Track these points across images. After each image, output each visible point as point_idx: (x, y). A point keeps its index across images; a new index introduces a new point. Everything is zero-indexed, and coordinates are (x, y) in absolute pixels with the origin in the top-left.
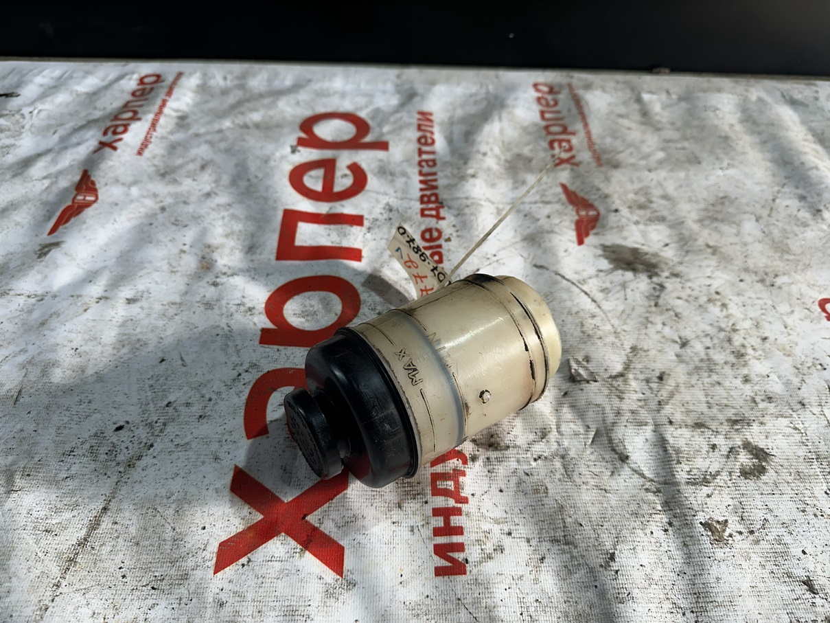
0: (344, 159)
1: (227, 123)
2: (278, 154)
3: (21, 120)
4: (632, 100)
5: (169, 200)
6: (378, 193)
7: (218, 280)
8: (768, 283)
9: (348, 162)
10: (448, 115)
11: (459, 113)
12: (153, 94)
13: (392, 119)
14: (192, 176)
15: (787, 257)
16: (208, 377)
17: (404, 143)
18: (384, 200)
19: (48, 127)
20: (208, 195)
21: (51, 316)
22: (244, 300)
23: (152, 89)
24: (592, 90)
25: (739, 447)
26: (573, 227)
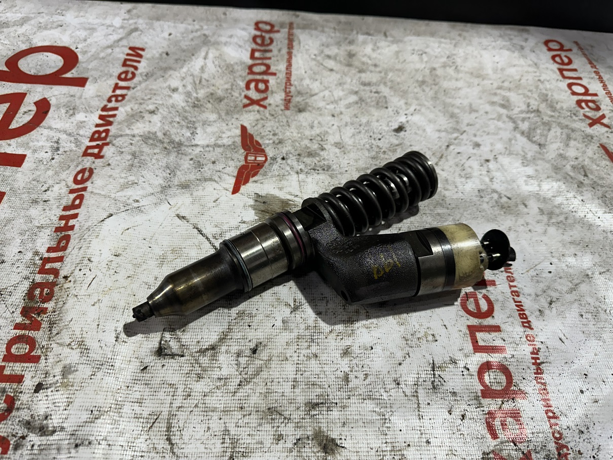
6: (51, 129)
10: (161, 50)
17: (104, 79)
24: (311, 29)
25: (308, 438)
26: (235, 174)
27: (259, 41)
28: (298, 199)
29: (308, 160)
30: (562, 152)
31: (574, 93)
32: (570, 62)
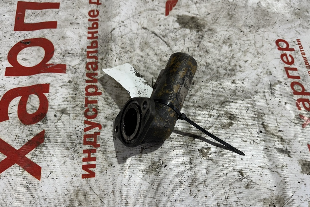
25: (223, 115)
26: (165, 6)
28: (198, 16)
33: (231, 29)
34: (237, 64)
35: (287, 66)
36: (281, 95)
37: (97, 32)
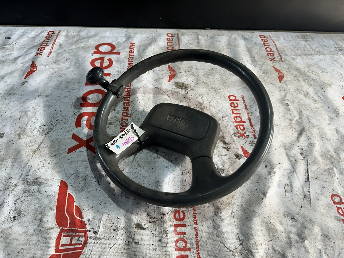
0: (107, 57)
1: (74, 47)
2: (88, 56)
3: (13, 46)
4: (196, 38)
5: (57, 70)
6: (115, 67)
7: (70, 91)
8: (217, 91)
9: (108, 58)
10: (139, 44)
11: (143, 43)
12: (52, 38)
13: (122, 45)
14: (63, 63)
15: (225, 84)
16: (67, 114)
17: (125, 52)
18: (117, 69)
19: (21, 48)
20: (68, 68)
21: (26, 100)
22: (76, 96)
23: (51, 36)
24: (184, 35)
26: (169, 77)
27: (169, 39)
28: (186, 83)
29: (188, 73)
30: (261, 68)
31: (267, 51)
32: (267, 41)
33: (204, 89)
34: (205, 106)
35: (233, 108)
36: (228, 122)
37: (130, 88)
